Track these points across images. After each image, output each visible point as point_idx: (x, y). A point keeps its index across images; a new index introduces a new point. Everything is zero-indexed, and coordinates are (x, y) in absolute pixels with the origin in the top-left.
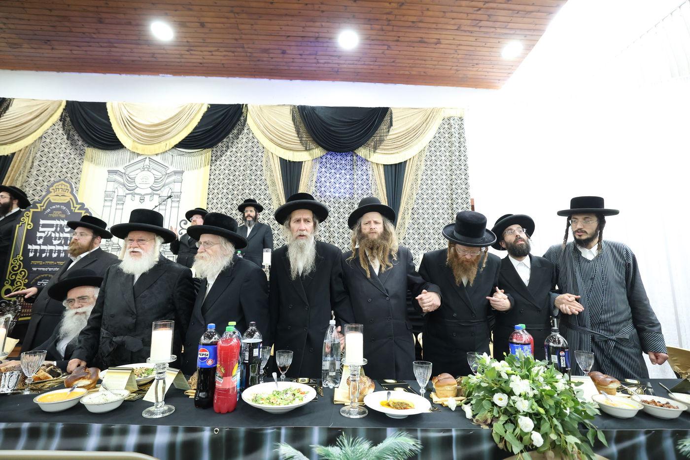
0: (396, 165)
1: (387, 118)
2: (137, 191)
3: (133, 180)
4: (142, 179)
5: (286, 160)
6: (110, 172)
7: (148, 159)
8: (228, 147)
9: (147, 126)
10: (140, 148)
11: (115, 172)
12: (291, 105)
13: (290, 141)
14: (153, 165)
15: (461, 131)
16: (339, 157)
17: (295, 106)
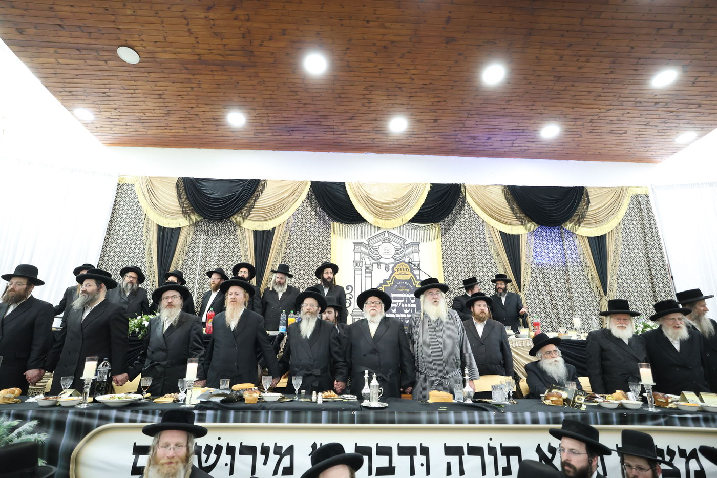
0: (598, 237)
1: (584, 196)
2: (382, 260)
3: (377, 251)
4: (384, 250)
5: (506, 233)
6: (354, 243)
7: (386, 232)
8: (454, 222)
9: (383, 203)
10: (380, 223)
11: (361, 244)
12: (502, 185)
13: (506, 217)
14: (391, 237)
15: (648, 207)
16: (548, 230)
17: (505, 186)
